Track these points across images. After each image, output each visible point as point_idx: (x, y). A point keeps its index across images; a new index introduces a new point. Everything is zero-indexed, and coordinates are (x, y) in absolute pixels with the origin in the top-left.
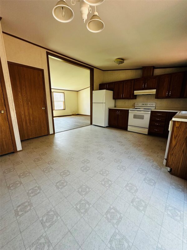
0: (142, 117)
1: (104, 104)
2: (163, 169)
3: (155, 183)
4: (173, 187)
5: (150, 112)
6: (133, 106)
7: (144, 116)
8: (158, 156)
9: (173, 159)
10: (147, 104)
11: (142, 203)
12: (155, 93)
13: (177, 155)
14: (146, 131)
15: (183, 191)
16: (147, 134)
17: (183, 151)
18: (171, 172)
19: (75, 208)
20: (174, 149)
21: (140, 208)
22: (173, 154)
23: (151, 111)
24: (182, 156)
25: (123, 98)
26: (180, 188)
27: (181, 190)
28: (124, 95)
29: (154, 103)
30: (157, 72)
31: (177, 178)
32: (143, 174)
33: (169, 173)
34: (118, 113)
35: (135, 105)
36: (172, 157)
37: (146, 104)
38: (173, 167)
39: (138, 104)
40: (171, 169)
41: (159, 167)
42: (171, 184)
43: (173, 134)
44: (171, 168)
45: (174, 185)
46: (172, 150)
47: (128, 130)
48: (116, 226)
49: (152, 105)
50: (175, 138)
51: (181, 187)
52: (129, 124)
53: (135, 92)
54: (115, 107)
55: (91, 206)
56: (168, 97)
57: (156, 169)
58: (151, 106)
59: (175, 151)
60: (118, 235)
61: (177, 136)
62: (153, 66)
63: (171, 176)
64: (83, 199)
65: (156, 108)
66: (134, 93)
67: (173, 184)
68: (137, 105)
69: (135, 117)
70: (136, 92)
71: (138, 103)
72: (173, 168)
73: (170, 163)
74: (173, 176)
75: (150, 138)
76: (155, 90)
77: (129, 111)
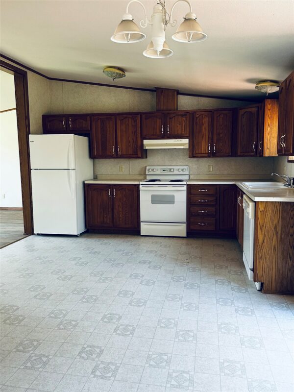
0: (169, 200)
1: (72, 173)
2: (249, 290)
3: (253, 311)
4: (275, 308)
5: (186, 186)
6: (140, 175)
7: (173, 196)
8: (230, 272)
9: (264, 265)
10: (172, 170)
11: (255, 339)
12: (187, 147)
13: (268, 257)
14: (182, 230)
15: (288, 308)
16: (184, 235)
17: (275, 247)
18: (262, 289)
19: (171, 387)
20: (262, 248)
21: (257, 346)
22: (261, 256)
23: (188, 185)
24: (274, 258)
25: (117, 156)
26: (283, 307)
27: (286, 308)
28: (121, 149)
29: (186, 167)
30: (185, 103)
31: (274, 296)
32: (229, 305)
33: (260, 293)
34: (112, 194)
35: (147, 173)
36: (262, 262)
37: (170, 169)
38: (265, 280)
39: (153, 170)
40: (262, 285)
41: (243, 288)
42: (271, 305)
43: (257, 224)
44: (263, 282)
45: (276, 306)
46: (260, 250)
47: (141, 234)
48: (244, 377)
49: (183, 170)
50: (261, 229)
51: (284, 305)
52: (142, 219)
53: (145, 142)
54: (95, 178)
55: (192, 373)
56: (212, 155)
57: (240, 292)
58: (182, 173)
59: (264, 250)
60: (253, 383)
61: (263, 225)
62: (178, 90)
63: (264, 295)
64: (171, 371)
65: (191, 177)
66: (142, 145)
67: (274, 304)
68: (152, 173)
69: (156, 200)
70: (148, 144)
71: (153, 168)
72: (265, 282)
73: (260, 273)
74: (268, 295)
75: (196, 243)
76: (186, 141)
77: (140, 186)
